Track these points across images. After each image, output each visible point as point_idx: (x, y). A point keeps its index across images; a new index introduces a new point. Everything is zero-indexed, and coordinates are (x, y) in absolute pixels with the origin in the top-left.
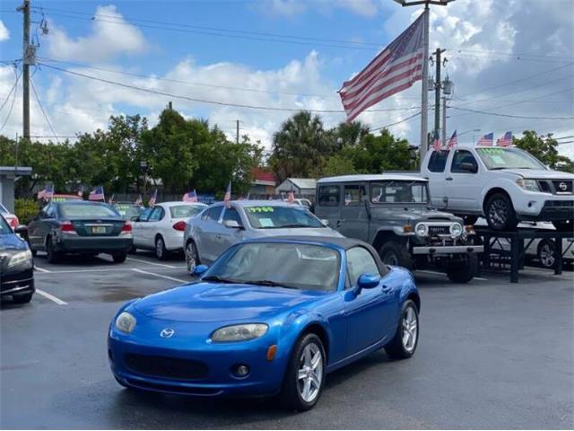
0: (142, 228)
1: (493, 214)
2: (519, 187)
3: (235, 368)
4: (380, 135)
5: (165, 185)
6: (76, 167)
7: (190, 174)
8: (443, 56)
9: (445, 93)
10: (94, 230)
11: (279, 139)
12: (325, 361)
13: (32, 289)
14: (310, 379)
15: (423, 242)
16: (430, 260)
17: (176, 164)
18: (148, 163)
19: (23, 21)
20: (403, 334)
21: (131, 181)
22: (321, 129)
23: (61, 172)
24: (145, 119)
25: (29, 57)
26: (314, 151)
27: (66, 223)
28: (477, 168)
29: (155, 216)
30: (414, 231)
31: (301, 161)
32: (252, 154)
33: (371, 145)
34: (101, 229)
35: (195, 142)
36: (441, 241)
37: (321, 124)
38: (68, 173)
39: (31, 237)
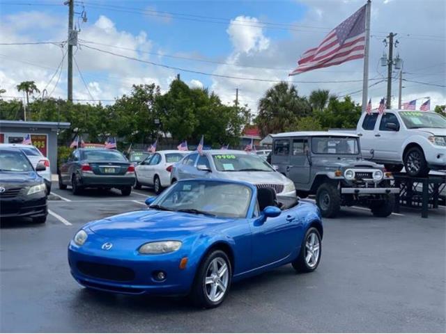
0: (145, 170)
1: (410, 164)
2: (431, 143)
3: (155, 274)
4: (344, 100)
5: (173, 138)
6: (107, 123)
7: (193, 129)
8: (395, 39)
9: (396, 68)
10: (106, 171)
11: (264, 103)
14: (217, 284)
15: (351, 184)
16: (355, 198)
17: (182, 122)
18: (160, 120)
19: (68, 13)
20: (307, 254)
21: (148, 134)
22: (296, 96)
23: (95, 127)
24: (158, 87)
25: (72, 39)
26: (291, 113)
27: (85, 165)
28: (399, 127)
29: (155, 161)
30: (343, 176)
31: (280, 121)
32: (241, 114)
33: (336, 109)
34: (111, 169)
35: (197, 106)
36: (364, 184)
37: (296, 92)
38: (100, 128)
39: (62, 175)
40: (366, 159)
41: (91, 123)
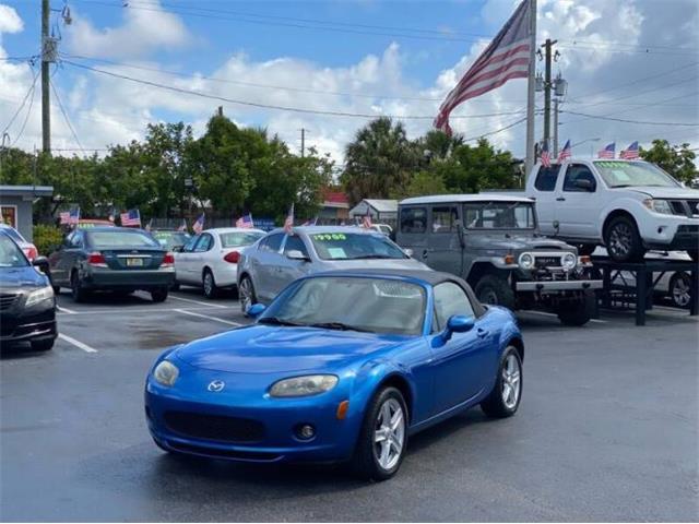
0: (186, 260)
1: (615, 242)
2: (647, 209)
3: (298, 429)
4: (477, 146)
5: (215, 208)
6: (108, 186)
7: (247, 194)
8: (554, 48)
9: (556, 94)
10: (128, 263)
11: (354, 151)
12: (407, 421)
13: (54, 333)
15: (528, 275)
16: (536, 298)
17: (228, 182)
18: (194, 182)
19: (41, 9)
20: (503, 388)
21: (172, 203)
22: (404, 139)
23: (89, 193)
24: (189, 127)
25: (48, 52)
26: (396, 166)
27: (95, 254)
28: (595, 185)
29: (203, 246)
30: (517, 263)
31: (379, 178)
32: (320, 169)
33: (466, 158)
34: (137, 261)
35: (252, 156)
36: (550, 275)
37: (404, 133)
38: (98, 193)
39: (52, 271)
40: (548, 237)
41: (83, 187)
